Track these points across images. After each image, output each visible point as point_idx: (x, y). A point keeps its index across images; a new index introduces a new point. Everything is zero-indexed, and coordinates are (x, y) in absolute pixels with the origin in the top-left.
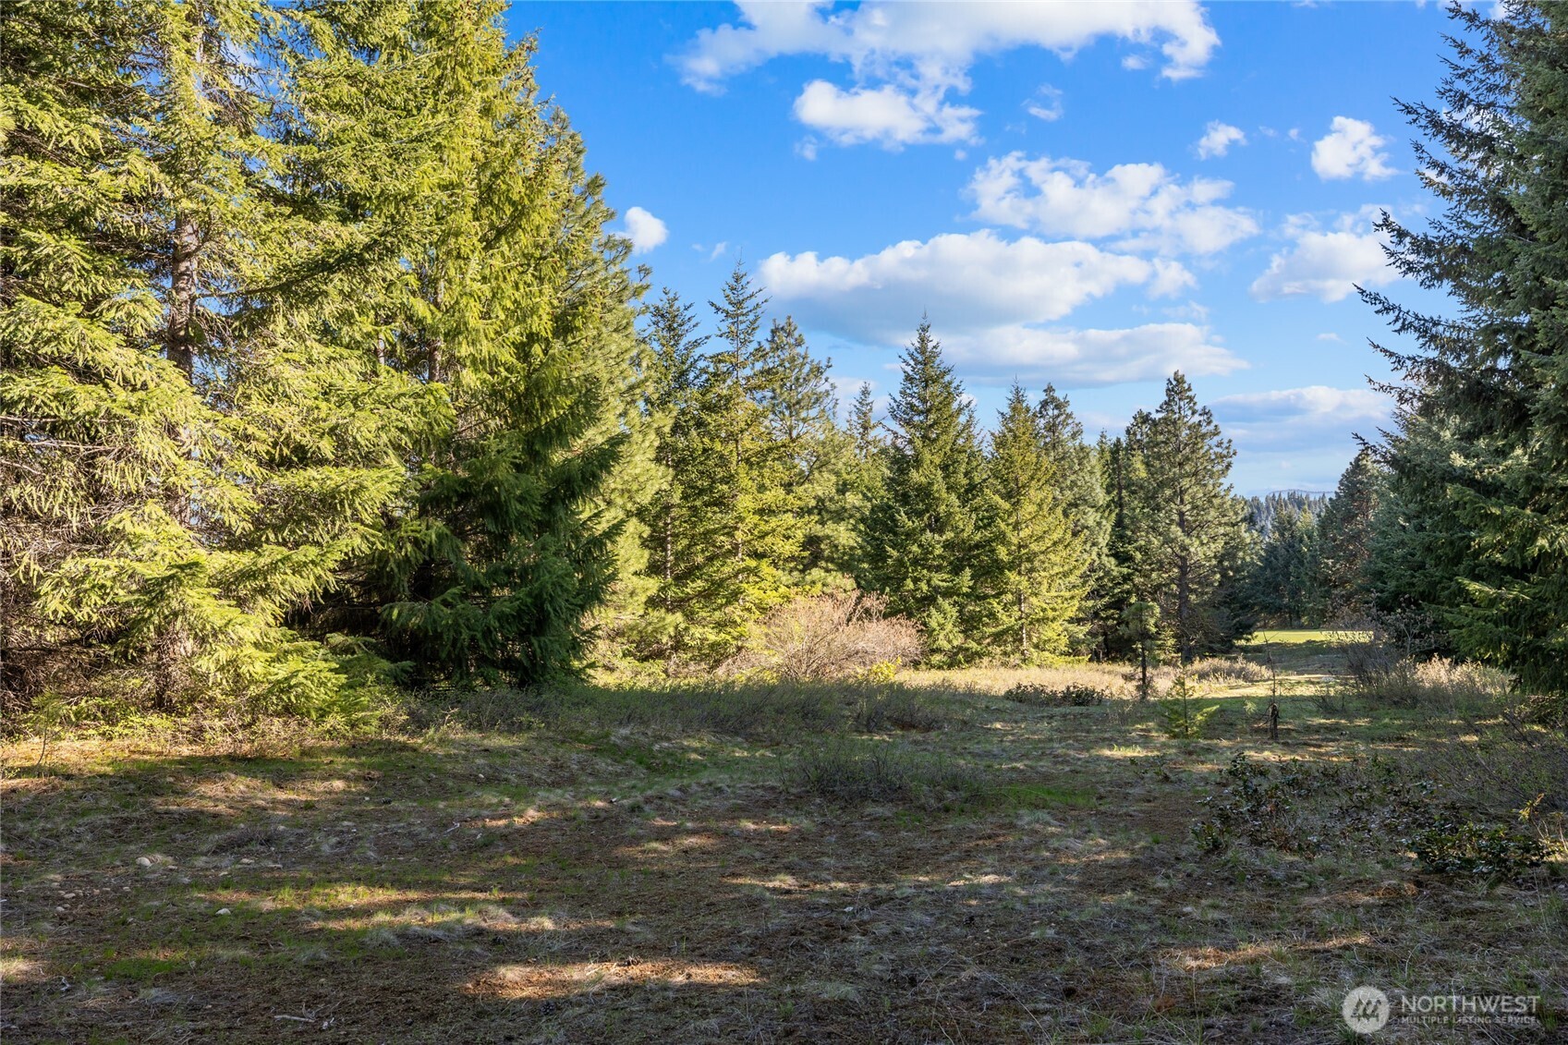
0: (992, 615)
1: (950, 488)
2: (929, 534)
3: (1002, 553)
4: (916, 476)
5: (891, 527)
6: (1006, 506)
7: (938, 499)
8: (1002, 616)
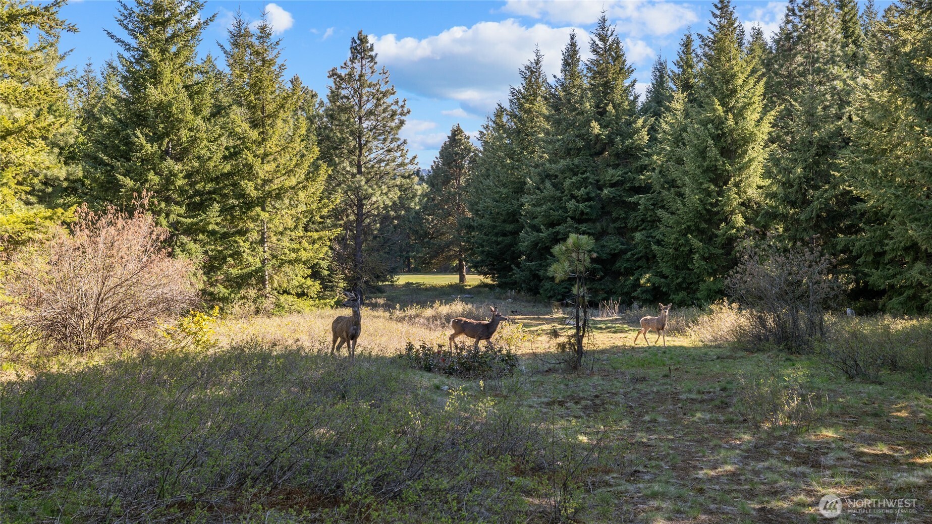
0: (237, 255)
1: (196, 111)
2: (170, 162)
3: (249, 187)
4: (154, 94)
5: (125, 151)
6: (254, 134)
7: (181, 121)
8: (247, 257)
